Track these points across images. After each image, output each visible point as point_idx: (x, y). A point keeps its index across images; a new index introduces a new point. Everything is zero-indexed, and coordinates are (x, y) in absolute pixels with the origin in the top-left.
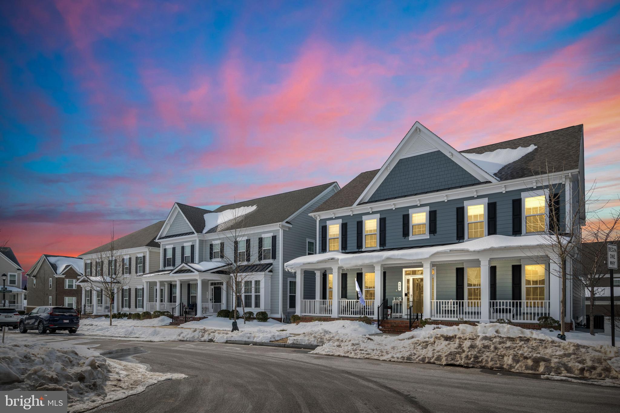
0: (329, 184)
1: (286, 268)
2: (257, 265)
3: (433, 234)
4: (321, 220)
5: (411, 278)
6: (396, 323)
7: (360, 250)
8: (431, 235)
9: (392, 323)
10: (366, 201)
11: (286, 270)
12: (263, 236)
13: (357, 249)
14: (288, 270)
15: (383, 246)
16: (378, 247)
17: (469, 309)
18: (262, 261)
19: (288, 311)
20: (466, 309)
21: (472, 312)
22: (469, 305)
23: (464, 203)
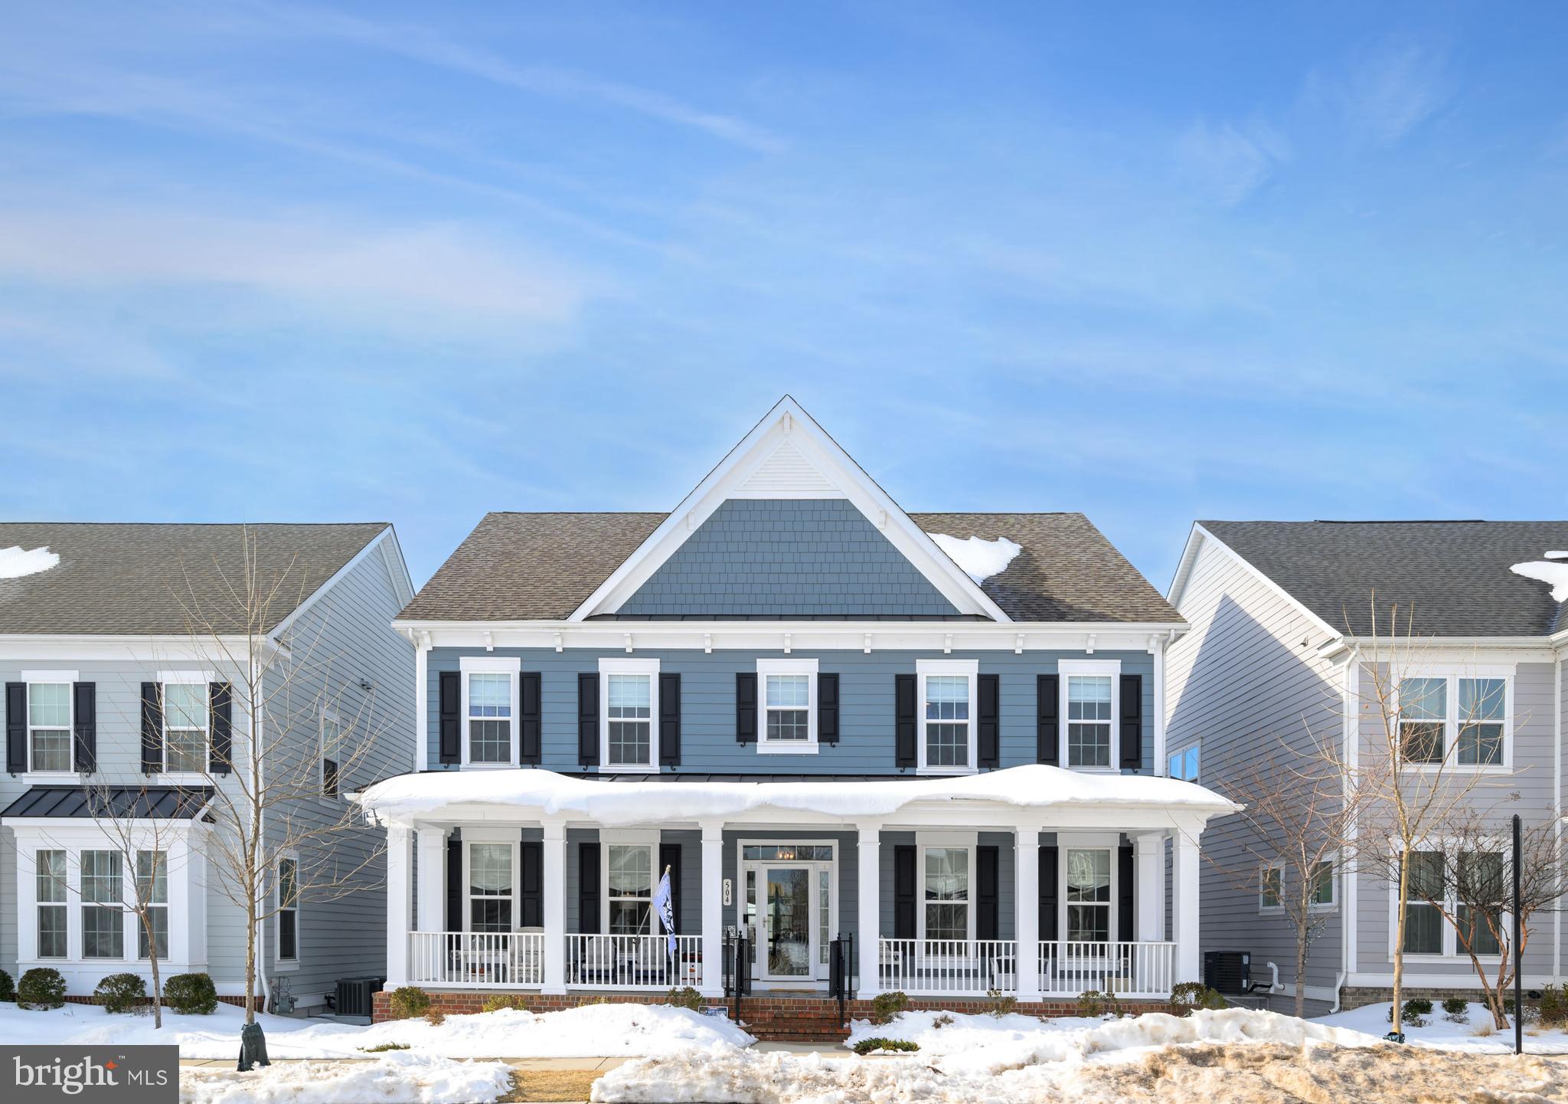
0: (369, 528)
2: (134, 790)
3: (829, 744)
4: (435, 654)
5: (761, 868)
6: (780, 1008)
7: (591, 769)
8: (823, 744)
9: (769, 1008)
10: (613, 610)
12: (165, 678)
13: (580, 764)
15: (671, 764)
16: (654, 766)
17: (928, 962)
18: (159, 775)
19: (276, 969)
20: (920, 961)
21: (944, 972)
22: (928, 952)
23: (917, 665)
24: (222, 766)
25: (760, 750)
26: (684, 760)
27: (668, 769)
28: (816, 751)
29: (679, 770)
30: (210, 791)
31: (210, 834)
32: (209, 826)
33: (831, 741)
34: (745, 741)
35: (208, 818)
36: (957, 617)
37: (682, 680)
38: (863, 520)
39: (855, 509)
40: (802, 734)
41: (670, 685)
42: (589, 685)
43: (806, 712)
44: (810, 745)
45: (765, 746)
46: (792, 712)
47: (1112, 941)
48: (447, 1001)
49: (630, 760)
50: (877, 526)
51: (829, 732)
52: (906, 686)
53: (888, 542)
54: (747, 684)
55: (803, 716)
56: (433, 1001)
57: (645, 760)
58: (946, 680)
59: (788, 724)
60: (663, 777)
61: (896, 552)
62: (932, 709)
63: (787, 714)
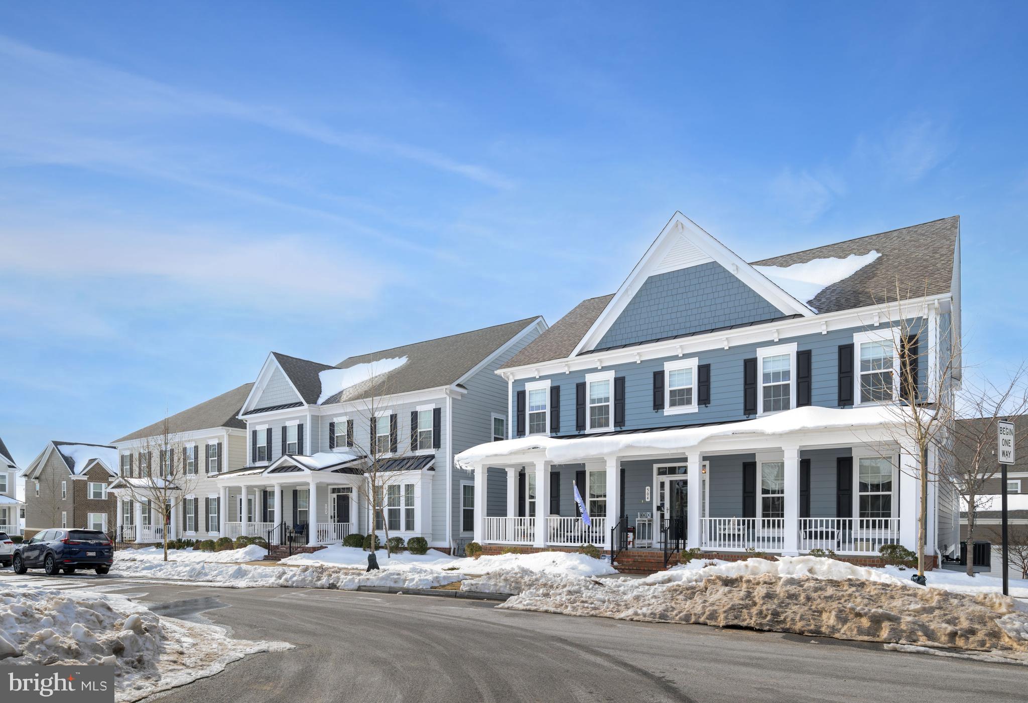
0: (530, 320)
1: (457, 464)
2: (409, 459)
3: (704, 406)
4: (516, 382)
5: (667, 480)
6: (641, 557)
7: (582, 433)
8: (700, 406)
9: (636, 556)
10: (592, 349)
11: (458, 467)
12: (419, 409)
13: (577, 430)
14: (461, 467)
15: (620, 426)
16: (611, 428)
17: (763, 532)
18: (417, 451)
19: (461, 536)
20: (759, 532)
21: (769, 538)
22: (763, 526)
23: (757, 351)
24: (437, 444)
25: (666, 414)
26: (627, 423)
27: (618, 429)
28: (696, 410)
29: (624, 428)
30: (432, 457)
31: (433, 476)
32: (432, 473)
33: (705, 404)
34: (658, 409)
35: (432, 469)
36: (783, 318)
37: (626, 380)
38: (725, 271)
39: (720, 266)
40: (689, 402)
41: (620, 383)
42: (581, 388)
43: (691, 389)
44: (693, 408)
45: (669, 411)
46: (683, 390)
47: (894, 517)
48: (494, 550)
49: (600, 426)
50: (733, 273)
51: (704, 399)
52: (750, 366)
53: (740, 281)
54: (659, 377)
55: (689, 391)
56: (489, 550)
57: (607, 425)
58: (775, 358)
59: (681, 397)
60: (616, 433)
61: (745, 286)
62: (766, 377)
63: (681, 392)
